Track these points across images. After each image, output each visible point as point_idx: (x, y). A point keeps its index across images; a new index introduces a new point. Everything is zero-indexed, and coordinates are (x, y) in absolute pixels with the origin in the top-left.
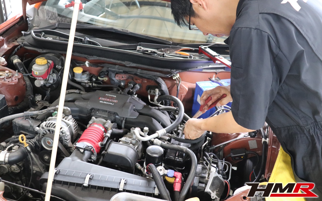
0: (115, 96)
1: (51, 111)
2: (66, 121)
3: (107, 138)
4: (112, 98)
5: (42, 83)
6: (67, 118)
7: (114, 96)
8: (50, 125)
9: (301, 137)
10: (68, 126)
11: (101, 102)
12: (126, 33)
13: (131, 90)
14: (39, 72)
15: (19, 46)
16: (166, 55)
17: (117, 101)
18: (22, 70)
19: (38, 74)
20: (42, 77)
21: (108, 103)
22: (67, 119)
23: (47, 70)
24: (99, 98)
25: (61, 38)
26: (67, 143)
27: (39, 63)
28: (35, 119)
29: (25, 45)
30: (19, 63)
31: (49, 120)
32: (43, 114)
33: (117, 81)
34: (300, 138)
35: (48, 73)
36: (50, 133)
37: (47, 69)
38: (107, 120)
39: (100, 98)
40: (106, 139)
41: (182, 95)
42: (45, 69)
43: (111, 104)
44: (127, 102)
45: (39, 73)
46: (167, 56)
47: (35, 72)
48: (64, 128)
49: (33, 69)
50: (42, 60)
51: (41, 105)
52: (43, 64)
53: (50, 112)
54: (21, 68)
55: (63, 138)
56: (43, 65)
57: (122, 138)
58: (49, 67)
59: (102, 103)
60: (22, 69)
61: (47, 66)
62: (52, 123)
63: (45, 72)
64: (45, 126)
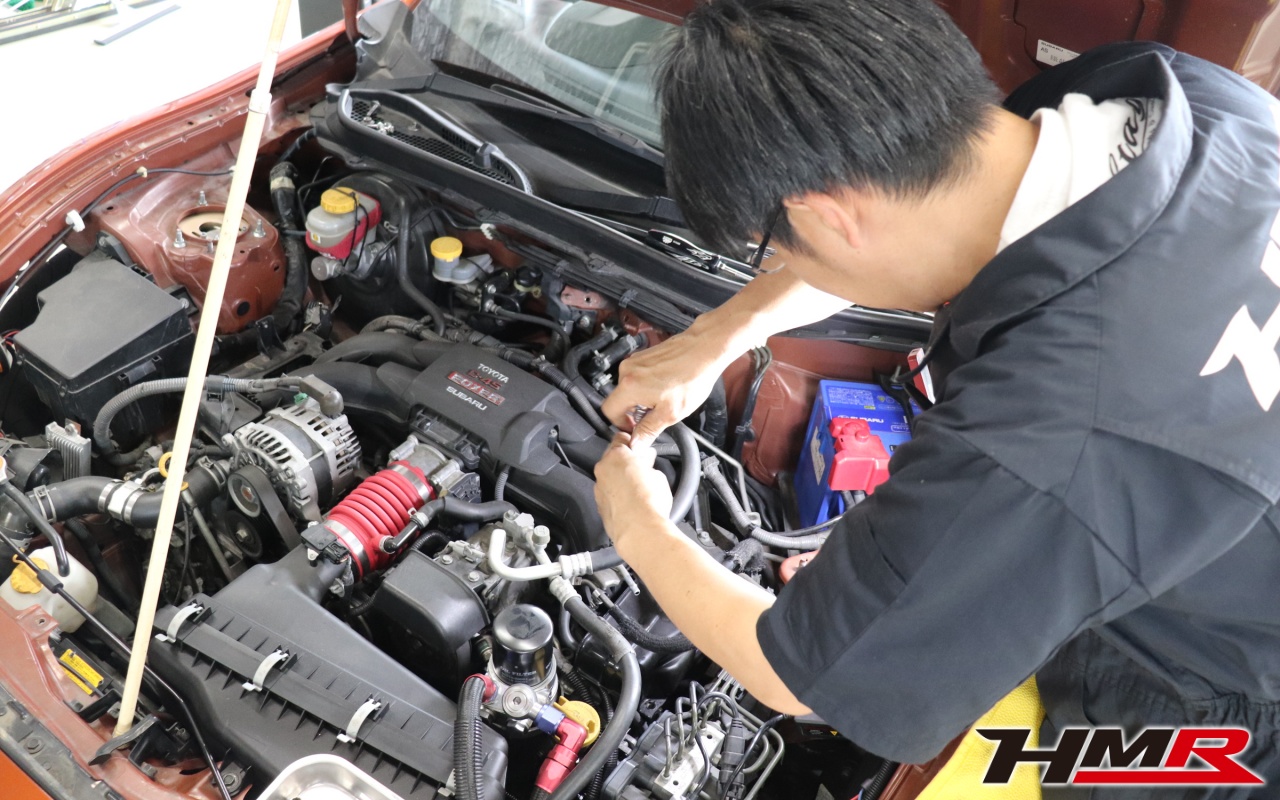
0: (506, 379)
1: (291, 387)
2: (317, 436)
3: (416, 527)
4: (492, 384)
5: (331, 269)
6: (326, 425)
7: (502, 376)
8: (260, 439)
9: (1166, 707)
10: (314, 454)
11: (450, 389)
12: (628, 146)
13: (596, 352)
14: (324, 236)
15: (306, 133)
16: (721, 265)
17: (503, 399)
18: (287, 217)
19: (319, 241)
20: (332, 251)
21: (470, 399)
22: (322, 431)
23: (350, 234)
24: (451, 373)
25: (423, 127)
26: (299, 507)
27: (329, 206)
28: (250, 398)
29: (321, 133)
30: (284, 192)
31: (272, 419)
32: (264, 392)
33: (567, 309)
34: (1162, 707)
35: (352, 241)
36: (258, 464)
37: (353, 228)
38: (449, 458)
39: (455, 377)
40: (410, 530)
41: (773, 408)
42: (341, 229)
43: (479, 405)
44: (535, 409)
45: (321, 239)
46: (724, 267)
47: (312, 234)
48: (295, 460)
49: (310, 225)
50: (342, 199)
51: (295, 347)
52: (339, 211)
53: (286, 389)
54: (287, 208)
55: (288, 489)
56: (340, 216)
57: (458, 542)
58: (357, 223)
59: (451, 394)
60: (287, 213)
61: (351, 219)
62: (266, 435)
63: (342, 239)
64: (248, 437)
